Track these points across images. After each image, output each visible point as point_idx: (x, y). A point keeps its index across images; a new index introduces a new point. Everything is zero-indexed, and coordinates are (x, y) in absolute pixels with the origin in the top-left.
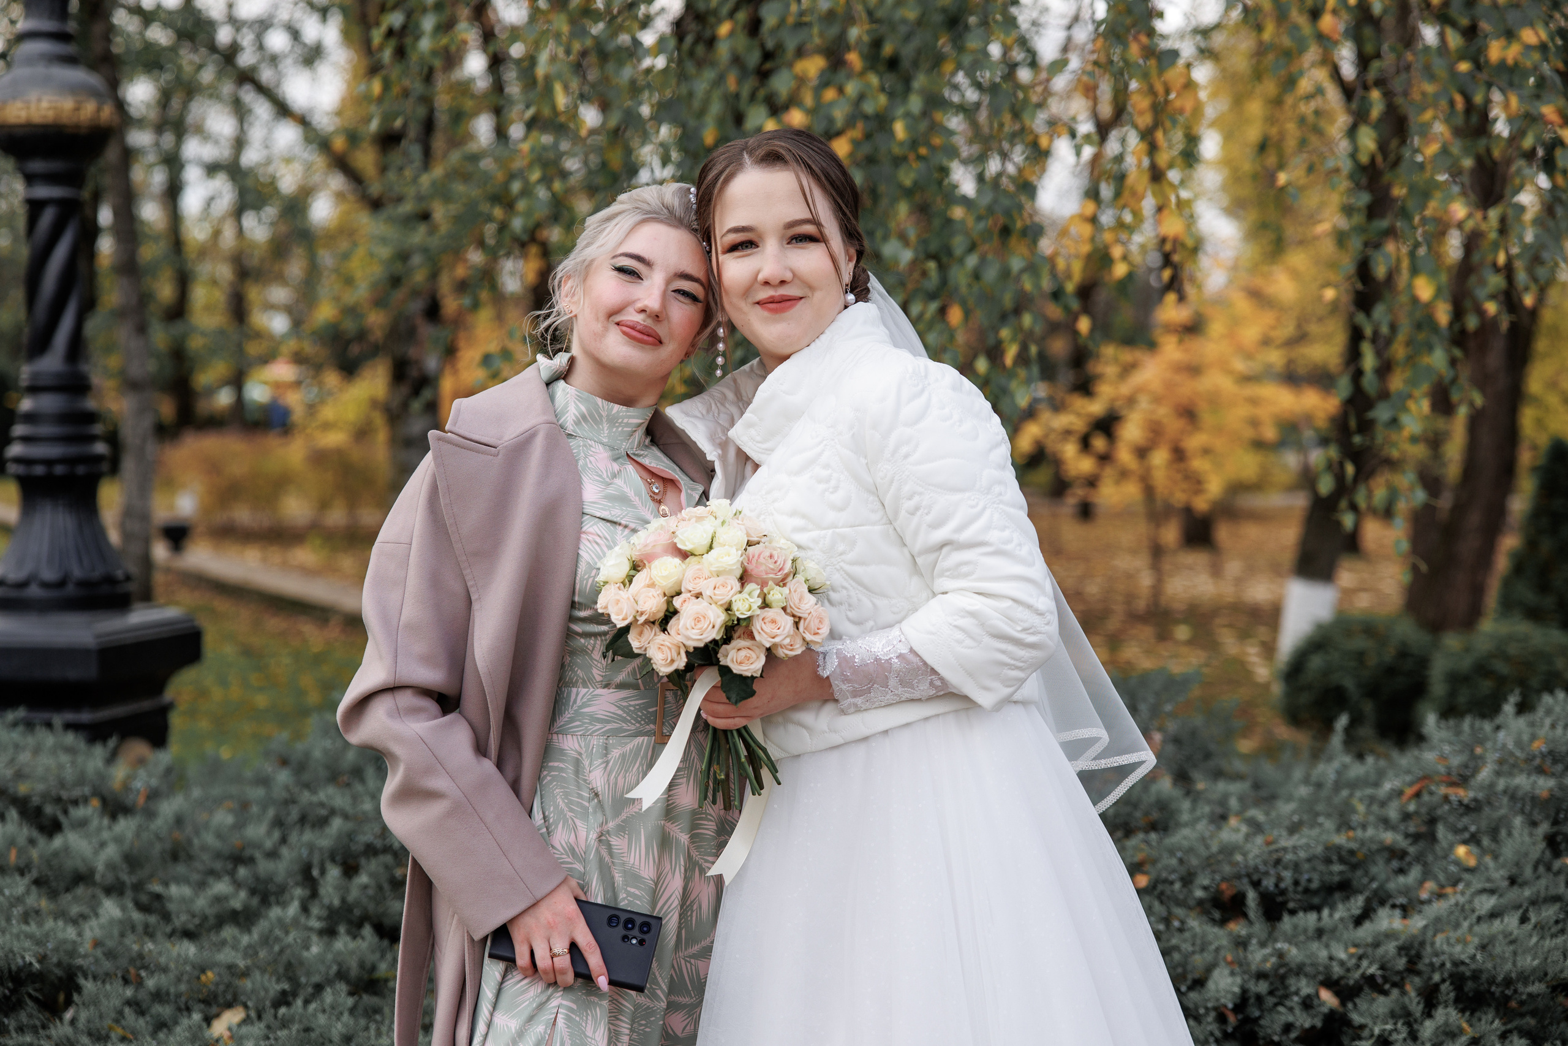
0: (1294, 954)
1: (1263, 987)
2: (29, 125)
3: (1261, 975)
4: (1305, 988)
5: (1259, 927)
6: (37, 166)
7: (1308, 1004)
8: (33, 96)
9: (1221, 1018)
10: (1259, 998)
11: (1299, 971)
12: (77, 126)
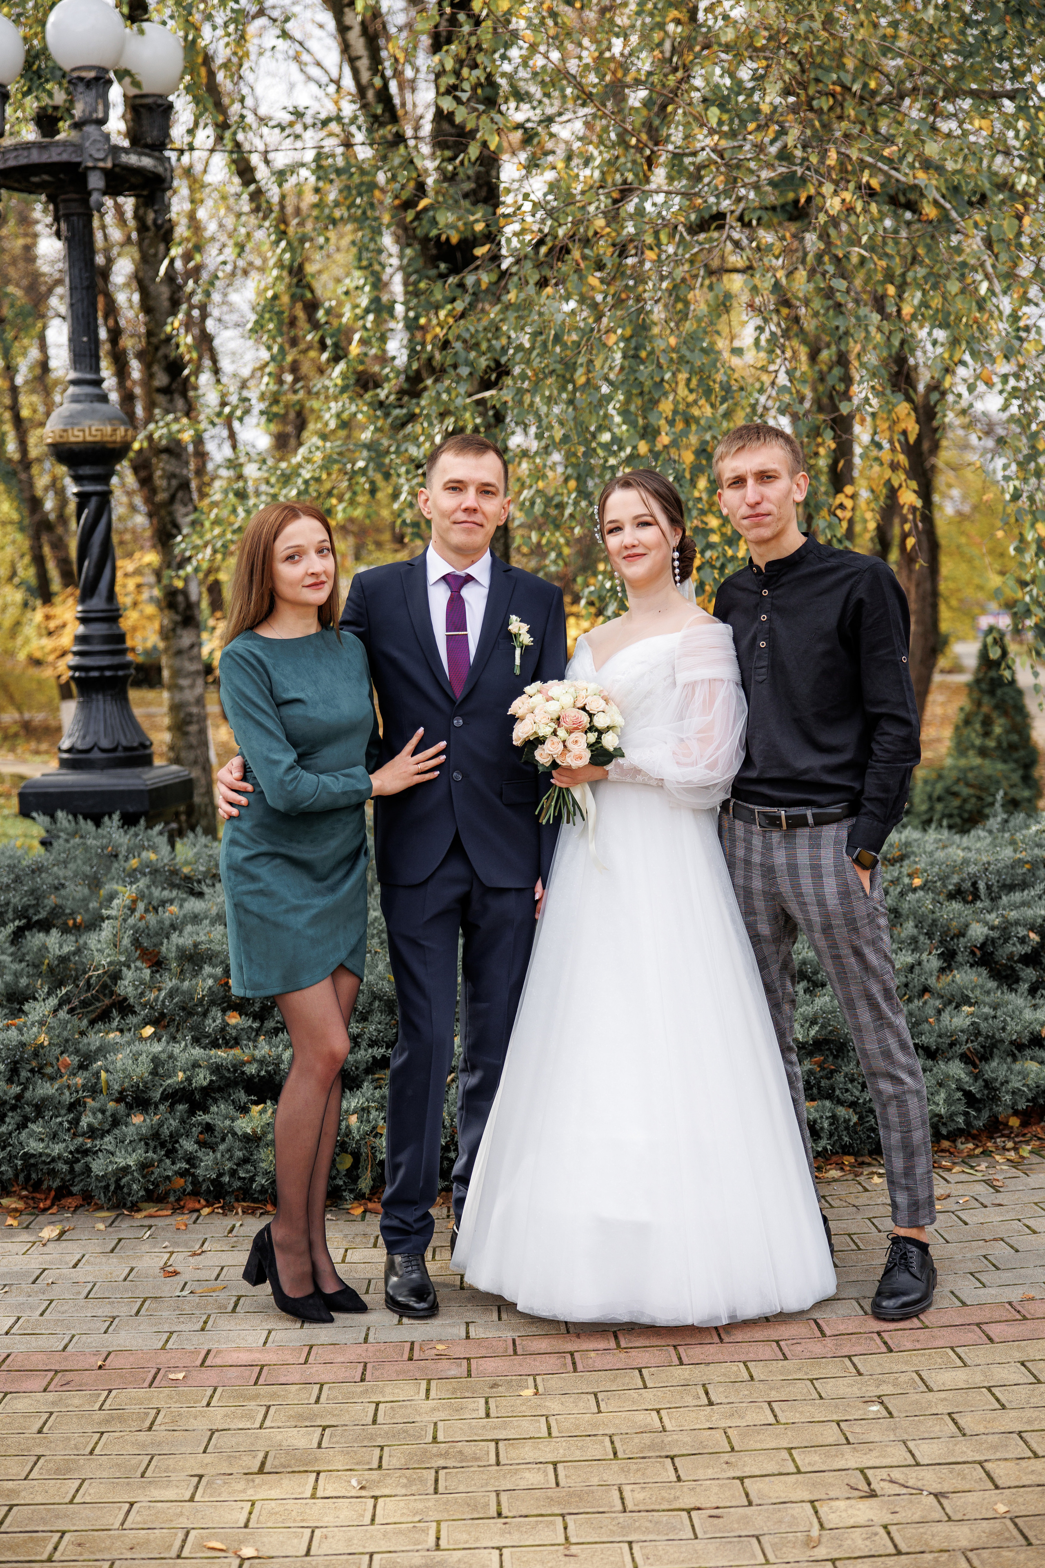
0: (1013, 915)
1: (995, 934)
2: (84, 442)
3: (992, 928)
4: (1022, 932)
5: (987, 903)
6: (86, 470)
7: (1023, 940)
8: (87, 423)
9: (973, 953)
10: (993, 941)
11: (1017, 923)
12: (115, 442)
